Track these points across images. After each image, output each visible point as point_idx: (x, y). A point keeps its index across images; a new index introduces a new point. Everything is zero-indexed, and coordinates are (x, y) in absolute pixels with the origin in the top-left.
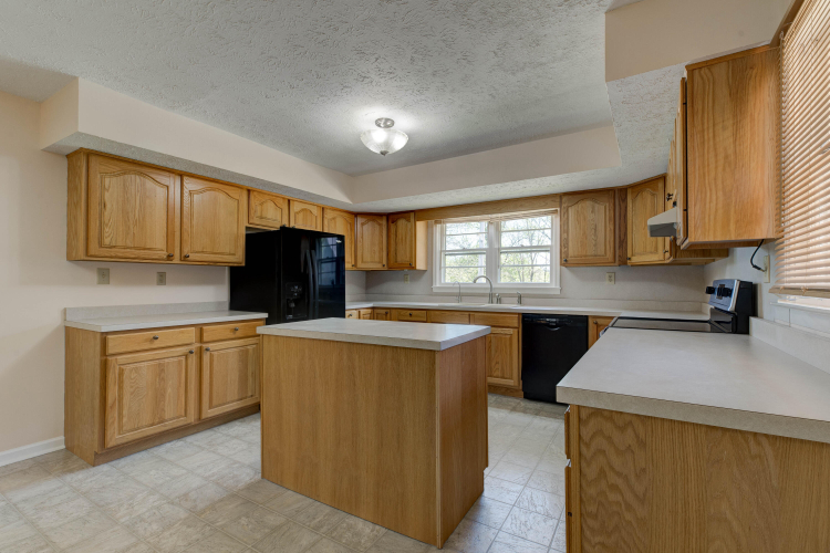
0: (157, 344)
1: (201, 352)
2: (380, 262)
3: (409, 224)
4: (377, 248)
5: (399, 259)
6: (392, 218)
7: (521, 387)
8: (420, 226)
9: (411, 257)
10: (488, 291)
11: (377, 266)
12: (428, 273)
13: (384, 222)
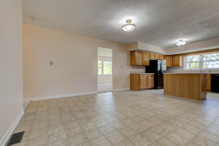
0: (144, 76)
1: (147, 78)
2: (170, 65)
3: (178, 57)
4: (169, 62)
5: (175, 64)
6: (173, 56)
7: (211, 89)
8: (181, 57)
9: (178, 64)
10: (200, 70)
11: (170, 66)
12: (183, 67)
13: (171, 57)
